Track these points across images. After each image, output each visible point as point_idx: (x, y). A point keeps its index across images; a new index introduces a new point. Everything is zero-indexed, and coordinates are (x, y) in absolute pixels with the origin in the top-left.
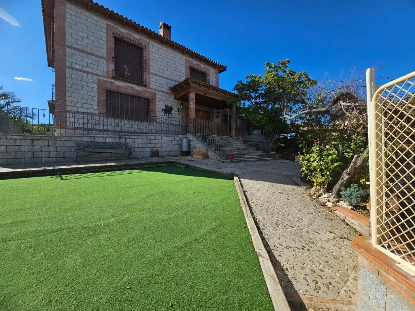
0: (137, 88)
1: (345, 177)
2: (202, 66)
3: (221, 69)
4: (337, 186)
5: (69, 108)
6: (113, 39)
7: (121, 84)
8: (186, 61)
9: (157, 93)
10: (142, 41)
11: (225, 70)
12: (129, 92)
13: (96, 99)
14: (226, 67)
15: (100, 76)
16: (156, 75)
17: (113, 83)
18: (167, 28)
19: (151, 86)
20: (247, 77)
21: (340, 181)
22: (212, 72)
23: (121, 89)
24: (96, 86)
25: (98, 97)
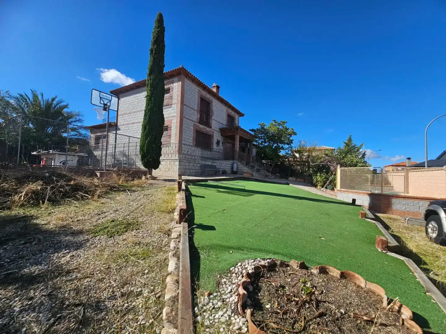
0: (208, 129)
1: (328, 183)
2: (233, 113)
3: (241, 115)
4: (325, 186)
5: (183, 142)
6: (200, 98)
7: (201, 126)
8: (227, 111)
9: (214, 131)
10: (210, 99)
11: (243, 116)
12: (204, 131)
13: (192, 136)
14: (244, 114)
15: (195, 122)
16: (214, 120)
17: (198, 126)
18: (218, 87)
19: (213, 128)
20: (259, 124)
21: (326, 184)
22: (236, 116)
23: (202, 130)
24: (192, 128)
25: (193, 135)
